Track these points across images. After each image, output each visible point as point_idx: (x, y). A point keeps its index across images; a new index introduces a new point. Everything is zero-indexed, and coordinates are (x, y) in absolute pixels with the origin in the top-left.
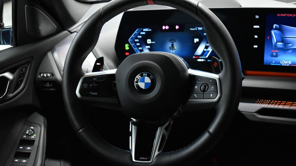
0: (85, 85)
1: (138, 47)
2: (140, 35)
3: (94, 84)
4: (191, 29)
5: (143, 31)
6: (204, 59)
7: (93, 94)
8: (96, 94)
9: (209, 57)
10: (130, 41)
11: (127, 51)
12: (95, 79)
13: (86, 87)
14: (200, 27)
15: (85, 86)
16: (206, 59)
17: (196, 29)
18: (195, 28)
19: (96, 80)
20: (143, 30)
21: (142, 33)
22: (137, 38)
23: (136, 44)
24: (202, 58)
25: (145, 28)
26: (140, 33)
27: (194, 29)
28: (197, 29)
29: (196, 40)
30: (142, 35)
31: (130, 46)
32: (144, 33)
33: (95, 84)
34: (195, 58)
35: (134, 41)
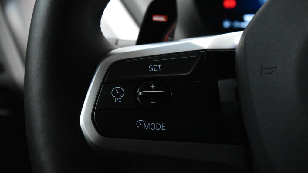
0: (115, 92)
3: (153, 86)
7: (148, 127)
8: (162, 127)
12: (153, 68)
13: (120, 100)
15: (118, 96)
19: (158, 72)
33: (155, 89)
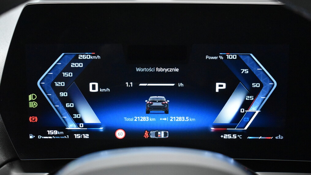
1: (64, 101)
2: (68, 69)
4: (207, 57)
5: (76, 60)
6: (237, 133)
9: (252, 130)
10: (41, 85)
11: (33, 112)
14: (231, 52)
16: (245, 134)
17: (221, 58)
18: (218, 55)
20: (77, 56)
21: (73, 65)
22: (60, 78)
23: (58, 95)
24: (232, 133)
25: (83, 51)
26: (70, 64)
27: (216, 58)
28: (225, 57)
29: (220, 86)
30: (74, 70)
31: (41, 99)
32: (80, 65)
34: (216, 131)
35: (53, 85)
